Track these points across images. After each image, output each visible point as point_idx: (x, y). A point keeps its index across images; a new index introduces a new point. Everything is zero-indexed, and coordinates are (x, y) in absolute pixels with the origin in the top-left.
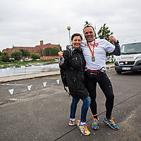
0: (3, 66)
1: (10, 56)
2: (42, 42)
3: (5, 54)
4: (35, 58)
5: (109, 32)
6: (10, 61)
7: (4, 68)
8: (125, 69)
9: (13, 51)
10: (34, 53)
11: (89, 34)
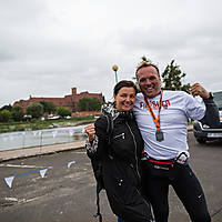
0: (13, 127)
1: (25, 111)
2: (74, 90)
3: (18, 109)
4: (63, 115)
5: (180, 72)
6: (25, 120)
8: (213, 135)
9: (31, 104)
10: (61, 107)
11: (149, 82)
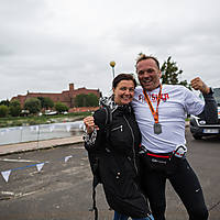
0: (11, 122)
1: (22, 106)
2: (72, 85)
3: (15, 104)
4: (60, 111)
5: (176, 69)
6: (22, 115)
7: (12, 126)
8: (209, 131)
9: (28, 100)
10: (59, 103)
